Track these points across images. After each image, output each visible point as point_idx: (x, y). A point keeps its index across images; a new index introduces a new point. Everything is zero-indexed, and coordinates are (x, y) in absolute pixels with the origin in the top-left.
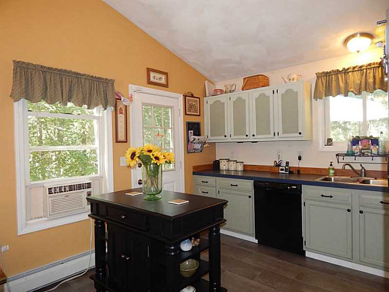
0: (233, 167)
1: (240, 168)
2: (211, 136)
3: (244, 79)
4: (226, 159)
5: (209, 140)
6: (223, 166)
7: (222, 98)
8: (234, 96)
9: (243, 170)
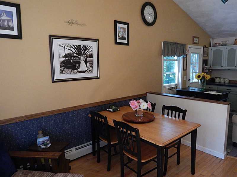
0: (222, 81)
1: (227, 81)
2: (213, 66)
3: (235, 39)
4: (219, 77)
5: (212, 68)
6: (217, 80)
7: (221, 48)
8: (229, 47)
9: (228, 82)
